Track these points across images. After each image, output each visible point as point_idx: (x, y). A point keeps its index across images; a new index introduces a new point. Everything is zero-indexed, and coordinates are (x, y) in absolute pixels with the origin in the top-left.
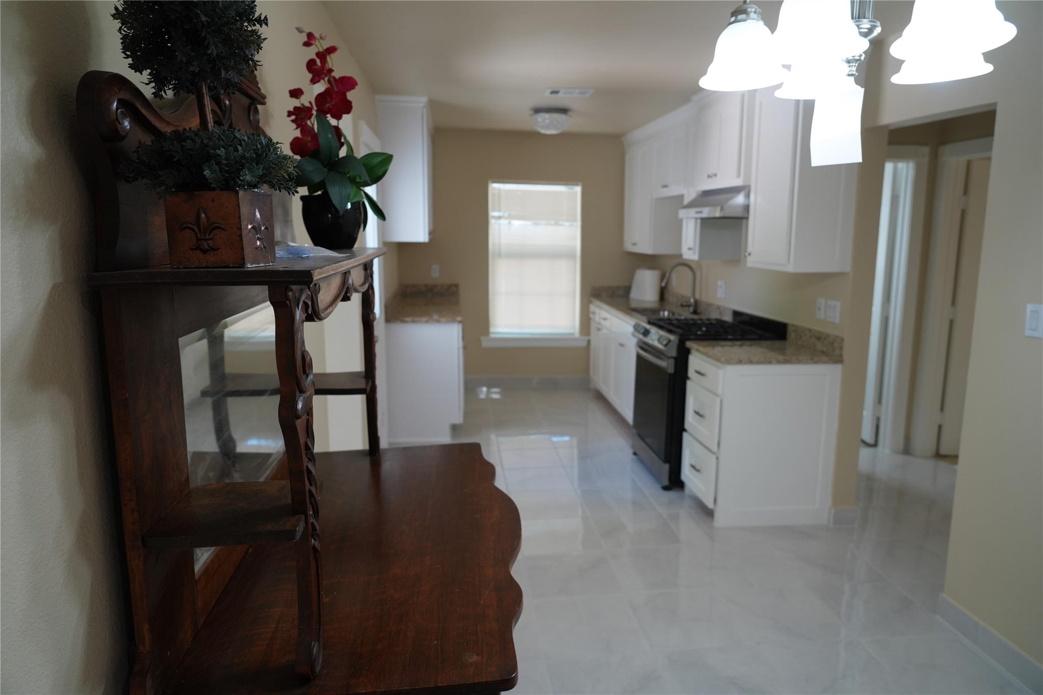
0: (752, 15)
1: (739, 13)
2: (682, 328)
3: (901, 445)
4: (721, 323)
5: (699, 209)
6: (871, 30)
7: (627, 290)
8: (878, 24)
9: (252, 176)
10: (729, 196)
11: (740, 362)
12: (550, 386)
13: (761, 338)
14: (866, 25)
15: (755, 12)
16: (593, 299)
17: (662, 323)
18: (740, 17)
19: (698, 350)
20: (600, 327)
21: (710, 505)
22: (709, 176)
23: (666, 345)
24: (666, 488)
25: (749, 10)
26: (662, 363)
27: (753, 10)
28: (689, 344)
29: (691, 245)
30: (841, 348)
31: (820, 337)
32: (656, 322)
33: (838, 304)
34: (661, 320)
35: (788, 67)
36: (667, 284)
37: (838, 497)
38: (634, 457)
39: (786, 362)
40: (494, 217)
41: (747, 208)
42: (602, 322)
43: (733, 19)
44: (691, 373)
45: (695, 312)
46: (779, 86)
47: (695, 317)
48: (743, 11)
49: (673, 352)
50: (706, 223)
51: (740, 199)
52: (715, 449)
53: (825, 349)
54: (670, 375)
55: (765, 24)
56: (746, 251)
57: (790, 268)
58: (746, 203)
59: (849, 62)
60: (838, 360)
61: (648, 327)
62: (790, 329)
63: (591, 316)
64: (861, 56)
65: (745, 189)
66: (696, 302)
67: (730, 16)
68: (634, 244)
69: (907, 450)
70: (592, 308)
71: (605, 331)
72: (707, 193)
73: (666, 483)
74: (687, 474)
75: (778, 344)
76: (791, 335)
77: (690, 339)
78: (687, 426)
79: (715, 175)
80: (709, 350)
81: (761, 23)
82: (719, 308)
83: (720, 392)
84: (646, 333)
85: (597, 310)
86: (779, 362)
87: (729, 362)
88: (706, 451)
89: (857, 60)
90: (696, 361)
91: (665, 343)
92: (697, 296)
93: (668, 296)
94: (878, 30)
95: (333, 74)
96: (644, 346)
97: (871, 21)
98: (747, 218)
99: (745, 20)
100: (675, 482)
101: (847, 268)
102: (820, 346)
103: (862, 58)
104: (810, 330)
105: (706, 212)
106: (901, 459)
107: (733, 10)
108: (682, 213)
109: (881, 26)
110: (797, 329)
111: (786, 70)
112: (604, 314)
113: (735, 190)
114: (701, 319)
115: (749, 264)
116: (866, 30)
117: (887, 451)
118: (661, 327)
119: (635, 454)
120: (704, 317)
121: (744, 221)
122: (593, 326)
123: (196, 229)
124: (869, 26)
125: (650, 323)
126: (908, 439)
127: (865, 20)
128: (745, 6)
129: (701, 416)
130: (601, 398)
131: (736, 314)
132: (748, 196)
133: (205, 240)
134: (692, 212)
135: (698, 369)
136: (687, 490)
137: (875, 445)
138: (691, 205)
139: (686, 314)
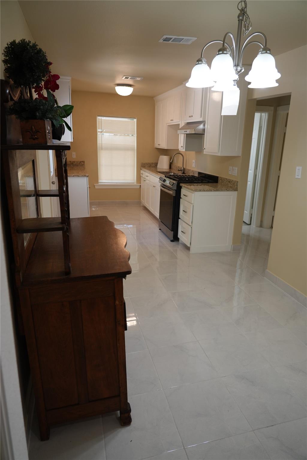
0: (204, 62)
1: (199, 61)
2: (179, 179)
3: (259, 224)
4: (193, 177)
5: (185, 130)
6: (241, 70)
7: (156, 164)
8: (243, 68)
9: (51, 115)
10: (197, 125)
11: (200, 191)
12: (124, 204)
13: (209, 182)
14: (239, 69)
15: (205, 61)
16: (142, 168)
17: (171, 177)
18: (200, 62)
19: (184, 187)
20: (145, 179)
21: (189, 245)
22: (190, 117)
23: (172, 185)
24: (172, 241)
25: (203, 60)
26: (171, 192)
27: (204, 60)
28: (181, 184)
29: (182, 145)
30: (237, 185)
31: (230, 181)
32: (169, 176)
33: (237, 168)
34: (171, 176)
35: (216, 82)
36: (172, 161)
37: (235, 241)
38: (160, 231)
39: (217, 190)
40: (99, 132)
41: (204, 130)
42: (146, 177)
43: (197, 63)
44: (182, 196)
45: (184, 173)
46: (213, 87)
47: (183, 175)
48: (201, 61)
49: (175, 188)
50: (188, 136)
51: (201, 127)
52: (191, 224)
53: (231, 186)
54: (174, 196)
55: (208, 65)
56: (203, 147)
57: (219, 155)
58: (204, 128)
59: (234, 81)
60: (236, 190)
61: (165, 178)
62: (219, 179)
63: (141, 175)
64: (238, 79)
65: (203, 122)
66: (184, 169)
67: (196, 61)
68: (159, 145)
69: (261, 226)
70: (142, 172)
71: (147, 181)
72: (188, 124)
73: (172, 239)
74: (180, 235)
75: (215, 184)
76: (220, 181)
77: (181, 183)
78: (180, 217)
79: (192, 116)
80: (189, 187)
81: (207, 65)
82: (193, 171)
83: (193, 202)
84: (164, 181)
85: (144, 173)
86: (215, 191)
87: (196, 191)
88: (187, 225)
89: (236, 80)
90: (184, 191)
91: (172, 184)
92: (184, 167)
93: (173, 167)
94: (243, 70)
95: (51, 74)
96: (163, 186)
97: (241, 67)
98: (204, 134)
99: (201, 64)
100: (175, 239)
101: (240, 155)
102: (230, 185)
103: (238, 80)
104: (226, 179)
105: (188, 132)
106: (259, 229)
107: (197, 60)
108: (179, 132)
109: (244, 69)
110: (222, 178)
111: (214, 83)
112: (147, 174)
113: (199, 123)
114: (186, 175)
115: (204, 153)
116: (239, 70)
117: (254, 226)
118: (171, 178)
119: (160, 229)
120: (187, 175)
121: (203, 135)
122: (142, 179)
123: (31, 132)
124: (240, 69)
125: (166, 177)
126: (262, 221)
127: (239, 67)
128: (202, 59)
129: (186, 212)
130: (146, 209)
131: (199, 173)
132: (204, 125)
133: (34, 135)
134: (183, 131)
135: (184, 194)
136: (180, 241)
137: (250, 224)
138: (182, 129)
139: (180, 173)
